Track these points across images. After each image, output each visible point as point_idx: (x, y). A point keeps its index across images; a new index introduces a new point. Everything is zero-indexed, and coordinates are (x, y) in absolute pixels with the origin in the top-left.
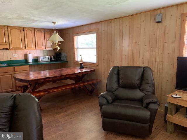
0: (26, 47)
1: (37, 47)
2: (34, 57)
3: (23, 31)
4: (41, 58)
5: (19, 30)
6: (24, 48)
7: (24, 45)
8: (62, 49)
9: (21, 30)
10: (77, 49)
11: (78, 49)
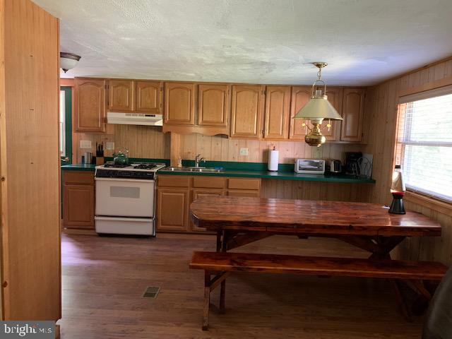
0: (267, 132)
1: (292, 135)
2: (285, 159)
3: (264, 95)
4: (300, 163)
5: (254, 91)
6: (260, 136)
7: (260, 128)
8: (365, 143)
9: (260, 93)
10: (403, 145)
11: (407, 147)
